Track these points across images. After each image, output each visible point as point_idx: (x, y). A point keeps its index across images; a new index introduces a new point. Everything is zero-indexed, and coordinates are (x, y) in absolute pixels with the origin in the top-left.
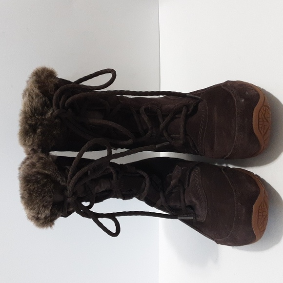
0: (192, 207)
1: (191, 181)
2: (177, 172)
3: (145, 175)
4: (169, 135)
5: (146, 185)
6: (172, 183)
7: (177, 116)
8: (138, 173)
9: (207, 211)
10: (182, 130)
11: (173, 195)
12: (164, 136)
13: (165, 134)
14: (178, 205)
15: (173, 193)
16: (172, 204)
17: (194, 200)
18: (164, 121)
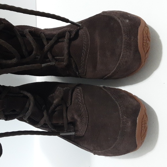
0: (73, 124)
1: (73, 100)
2: (59, 92)
3: (29, 95)
4: (53, 57)
5: (30, 105)
6: (54, 102)
7: (60, 40)
8: (22, 94)
9: (87, 126)
10: (66, 52)
11: (56, 113)
12: (48, 58)
13: (50, 56)
14: (60, 122)
15: (56, 111)
16: (54, 122)
17: (76, 117)
18: (48, 43)
